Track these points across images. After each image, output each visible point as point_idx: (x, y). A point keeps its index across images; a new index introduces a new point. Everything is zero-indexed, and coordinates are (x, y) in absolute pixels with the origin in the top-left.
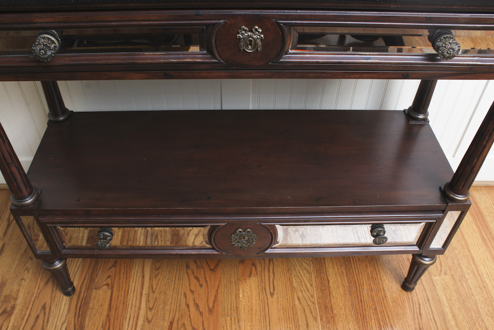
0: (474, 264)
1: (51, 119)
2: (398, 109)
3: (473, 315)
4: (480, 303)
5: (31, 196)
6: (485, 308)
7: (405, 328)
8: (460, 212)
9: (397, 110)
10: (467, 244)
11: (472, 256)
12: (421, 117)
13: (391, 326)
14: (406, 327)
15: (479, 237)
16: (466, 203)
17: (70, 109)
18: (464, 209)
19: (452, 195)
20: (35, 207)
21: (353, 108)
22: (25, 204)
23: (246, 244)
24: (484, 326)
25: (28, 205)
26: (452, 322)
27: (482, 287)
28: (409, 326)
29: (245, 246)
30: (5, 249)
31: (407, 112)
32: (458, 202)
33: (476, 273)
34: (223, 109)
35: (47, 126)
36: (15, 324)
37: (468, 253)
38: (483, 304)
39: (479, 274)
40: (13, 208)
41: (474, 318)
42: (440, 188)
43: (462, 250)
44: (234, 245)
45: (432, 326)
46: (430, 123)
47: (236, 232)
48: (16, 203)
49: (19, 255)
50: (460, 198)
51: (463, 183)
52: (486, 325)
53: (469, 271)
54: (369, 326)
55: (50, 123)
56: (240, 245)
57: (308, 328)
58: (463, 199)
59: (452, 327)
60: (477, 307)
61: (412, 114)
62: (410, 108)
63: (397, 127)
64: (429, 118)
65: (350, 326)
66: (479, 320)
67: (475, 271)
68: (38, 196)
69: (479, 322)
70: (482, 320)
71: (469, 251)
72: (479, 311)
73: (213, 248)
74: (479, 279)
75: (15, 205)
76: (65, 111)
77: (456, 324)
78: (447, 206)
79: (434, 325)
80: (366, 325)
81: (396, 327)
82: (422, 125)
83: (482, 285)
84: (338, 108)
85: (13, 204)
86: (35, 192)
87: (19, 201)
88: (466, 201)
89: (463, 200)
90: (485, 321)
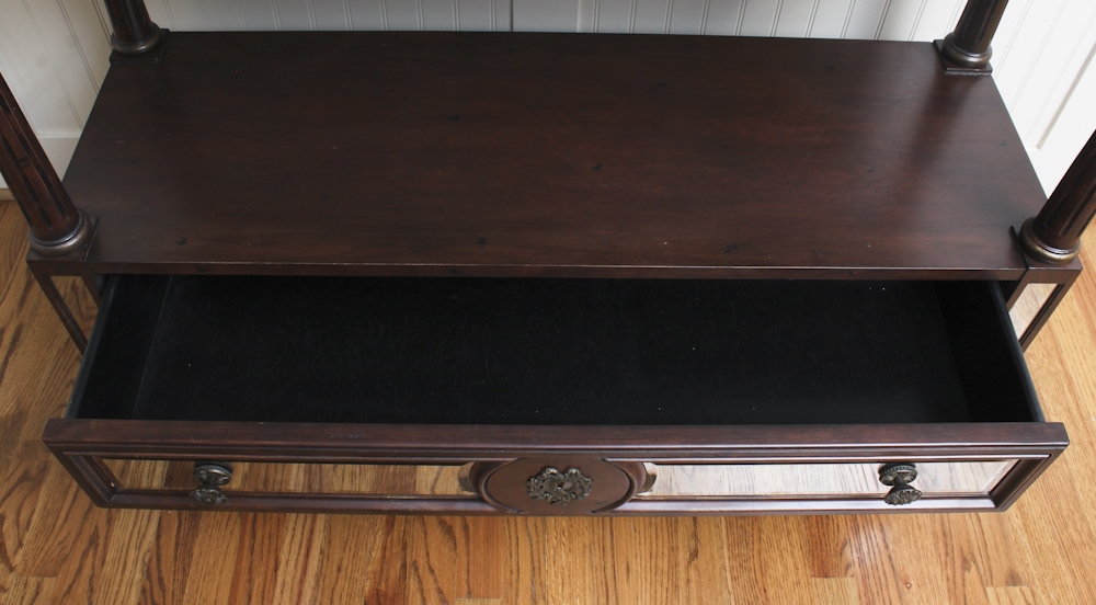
0: (1072, 391)
1: (119, 49)
2: (917, 39)
3: (1063, 506)
4: (1080, 478)
5: (75, 232)
6: (1090, 490)
7: (910, 530)
8: (1053, 286)
9: (914, 40)
10: (1057, 346)
11: (1066, 374)
12: (974, 59)
13: (881, 525)
14: (913, 530)
15: (1087, 332)
16: (1071, 267)
17: (162, 25)
18: (1064, 279)
19: (1039, 249)
20: (83, 258)
21: (814, 35)
22: (60, 250)
23: (566, 496)
24: (1086, 530)
25: (69, 251)
26: (1016, 520)
27: (1086, 444)
28: (919, 528)
29: (564, 499)
30: (21, 337)
31: (940, 47)
32: (1051, 265)
33: (1075, 413)
34: (515, 30)
35: (108, 65)
36: (49, 506)
37: (1059, 366)
38: (1087, 482)
39: (1081, 415)
40: (35, 257)
41: (1065, 514)
42: (1012, 229)
43: (1046, 360)
44: (535, 497)
45: (971, 528)
46: (992, 75)
47: (540, 474)
48: (41, 248)
49: (55, 351)
50: (1056, 254)
51: (1067, 223)
52: (1090, 529)
53: (1059, 408)
54: (831, 525)
55: (115, 58)
56: (551, 497)
57: (695, 526)
58: (1063, 257)
59: (1014, 530)
60: (1074, 489)
61: (954, 53)
62: (949, 38)
63: (914, 83)
64: (993, 62)
65: (790, 525)
66: (1077, 517)
67: (1073, 407)
68: (91, 231)
69: (1074, 522)
70: (1083, 518)
71: (1062, 363)
72: (1076, 498)
73: (480, 499)
74: (1081, 426)
75: (38, 252)
76: (149, 29)
77: (1024, 525)
78: (1025, 273)
79: (976, 526)
80: (825, 522)
81: (891, 528)
82: (975, 79)
83: (1085, 440)
84: (780, 34)
85: (32, 249)
86: (83, 222)
87: (46, 243)
88: (1069, 261)
89: (1063, 260)
90: (1088, 518)
